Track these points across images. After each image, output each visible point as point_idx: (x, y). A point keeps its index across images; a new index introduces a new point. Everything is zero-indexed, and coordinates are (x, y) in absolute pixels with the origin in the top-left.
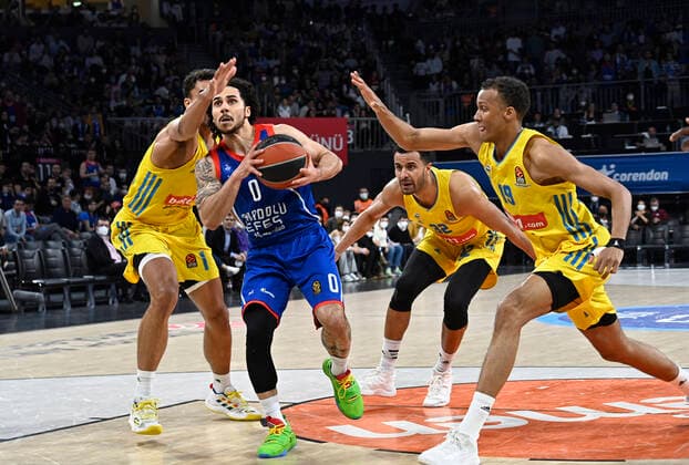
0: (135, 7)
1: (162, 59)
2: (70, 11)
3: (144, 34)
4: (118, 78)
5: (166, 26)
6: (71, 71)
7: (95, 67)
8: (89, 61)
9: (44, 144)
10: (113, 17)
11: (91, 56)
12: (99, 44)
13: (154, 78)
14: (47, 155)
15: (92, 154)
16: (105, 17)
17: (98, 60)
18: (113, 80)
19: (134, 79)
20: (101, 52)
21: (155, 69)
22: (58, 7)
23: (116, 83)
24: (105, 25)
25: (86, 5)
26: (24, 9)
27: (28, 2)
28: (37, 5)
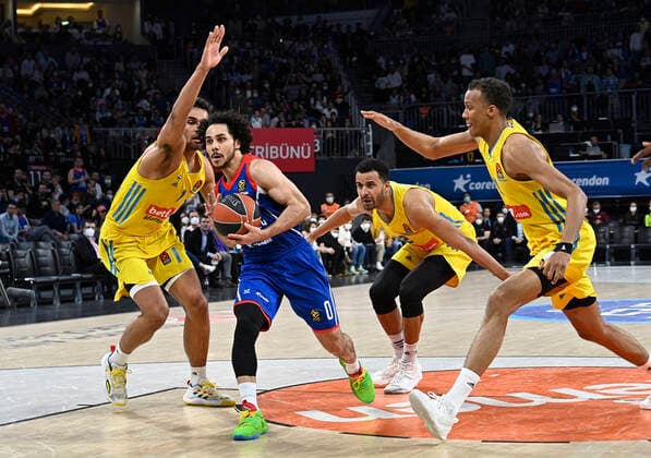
0: (118, 26)
1: (143, 74)
2: (58, 29)
3: (125, 50)
4: (103, 91)
5: (147, 43)
6: (60, 85)
7: (81, 81)
8: (76, 76)
9: (34, 153)
11: (78, 70)
12: (86, 60)
13: (137, 91)
14: (37, 163)
15: (79, 161)
16: (89, 36)
17: (84, 75)
18: (99, 93)
19: (117, 92)
20: (87, 68)
21: (137, 83)
22: (48, 27)
23: (101, 97)
24: (91, 42)
25: (73, 24)
26: (16, 28)
27: (19, 21)
28: (28, 24)
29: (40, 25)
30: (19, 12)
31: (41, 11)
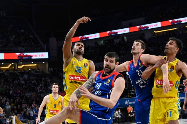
0: (43, 69)
1: (49, 80)
2: (28, 71)
3: (45, 75)
4: (39, 85)
5: (50, 73)
6: (29, 84)
7: (34, 83)
8: (33, 82)
9: (24, 101)
10: (38, 72)
11: (33, 80)
12: (35, 78)
13: (48, 84)
14: (24, 103)
15: (34, 102)
16: (36, 72)
18: (38, 86)
19: (43, 85)
20: (35, 80)
21: (47, 83)
22: (26, 70)
23: (39, 86)
24: (36, 74)
25: (32, 69)
26: (18, 71)
27: (19, 69)
28: (21, 70)
29: (24, 70)
30: (19, 67)
31: (24, 67)
